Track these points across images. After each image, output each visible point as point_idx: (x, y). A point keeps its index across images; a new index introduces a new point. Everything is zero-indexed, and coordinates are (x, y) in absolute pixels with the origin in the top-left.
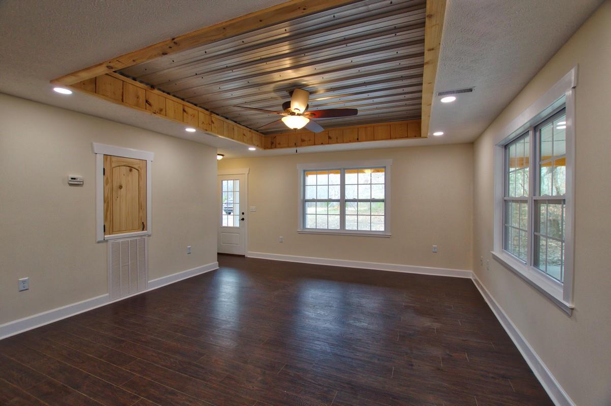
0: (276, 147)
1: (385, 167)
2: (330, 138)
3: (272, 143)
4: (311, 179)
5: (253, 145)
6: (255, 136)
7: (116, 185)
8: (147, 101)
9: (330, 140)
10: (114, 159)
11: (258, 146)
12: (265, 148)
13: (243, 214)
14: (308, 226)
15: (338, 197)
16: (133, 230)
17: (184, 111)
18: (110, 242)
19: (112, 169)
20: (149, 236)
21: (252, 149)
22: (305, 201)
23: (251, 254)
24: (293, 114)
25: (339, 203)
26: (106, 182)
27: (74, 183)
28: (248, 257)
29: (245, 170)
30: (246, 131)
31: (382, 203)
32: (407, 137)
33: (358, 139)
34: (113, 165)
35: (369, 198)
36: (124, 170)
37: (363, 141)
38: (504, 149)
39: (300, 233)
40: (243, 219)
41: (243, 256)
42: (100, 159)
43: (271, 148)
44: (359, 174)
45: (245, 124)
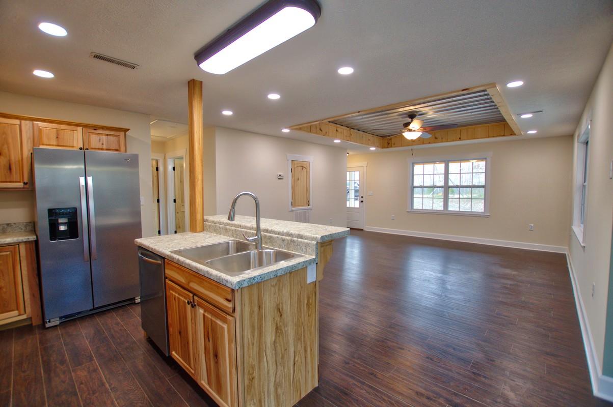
0: (391, 147)
1: (486, 159)
2: (436, 138)
3: (389, 144)
4: (418, 169)
5: (374, 146)
6: (376, 139)
7: (296, 178)
8: (320, 129)
9: (436, 140)
10: (296, 162)
11: (378, 147)
12: (383, 147)
13: (362, 197)
14: (415, 207)
15: (442, 184)
16: (304, 205)
17: (337, 130)
18: (294, 212)
19: (294, 168)
20: (311, 209)
21: (373, 149)
22: (413, 187)
23: (368, 228)
24: (410, 130)
25: (443, 189)
26: (292, 177)
27: (280, 178)
28: (366, 230)
29: (364, 164)
30: (370, 137)
31: (482, 189)
32: (504, 135)
33: (460, 138)
34: (296, 166)
35: (471, 184)
36: (300, 168)
37: (464, 140)
38: (585, 146)
39: (408, 212)
40: (362, 202)
41: (362, 230)
42: (290, 163)
43: (388, 148)
44: (462, 163)
45: (370, 132)
